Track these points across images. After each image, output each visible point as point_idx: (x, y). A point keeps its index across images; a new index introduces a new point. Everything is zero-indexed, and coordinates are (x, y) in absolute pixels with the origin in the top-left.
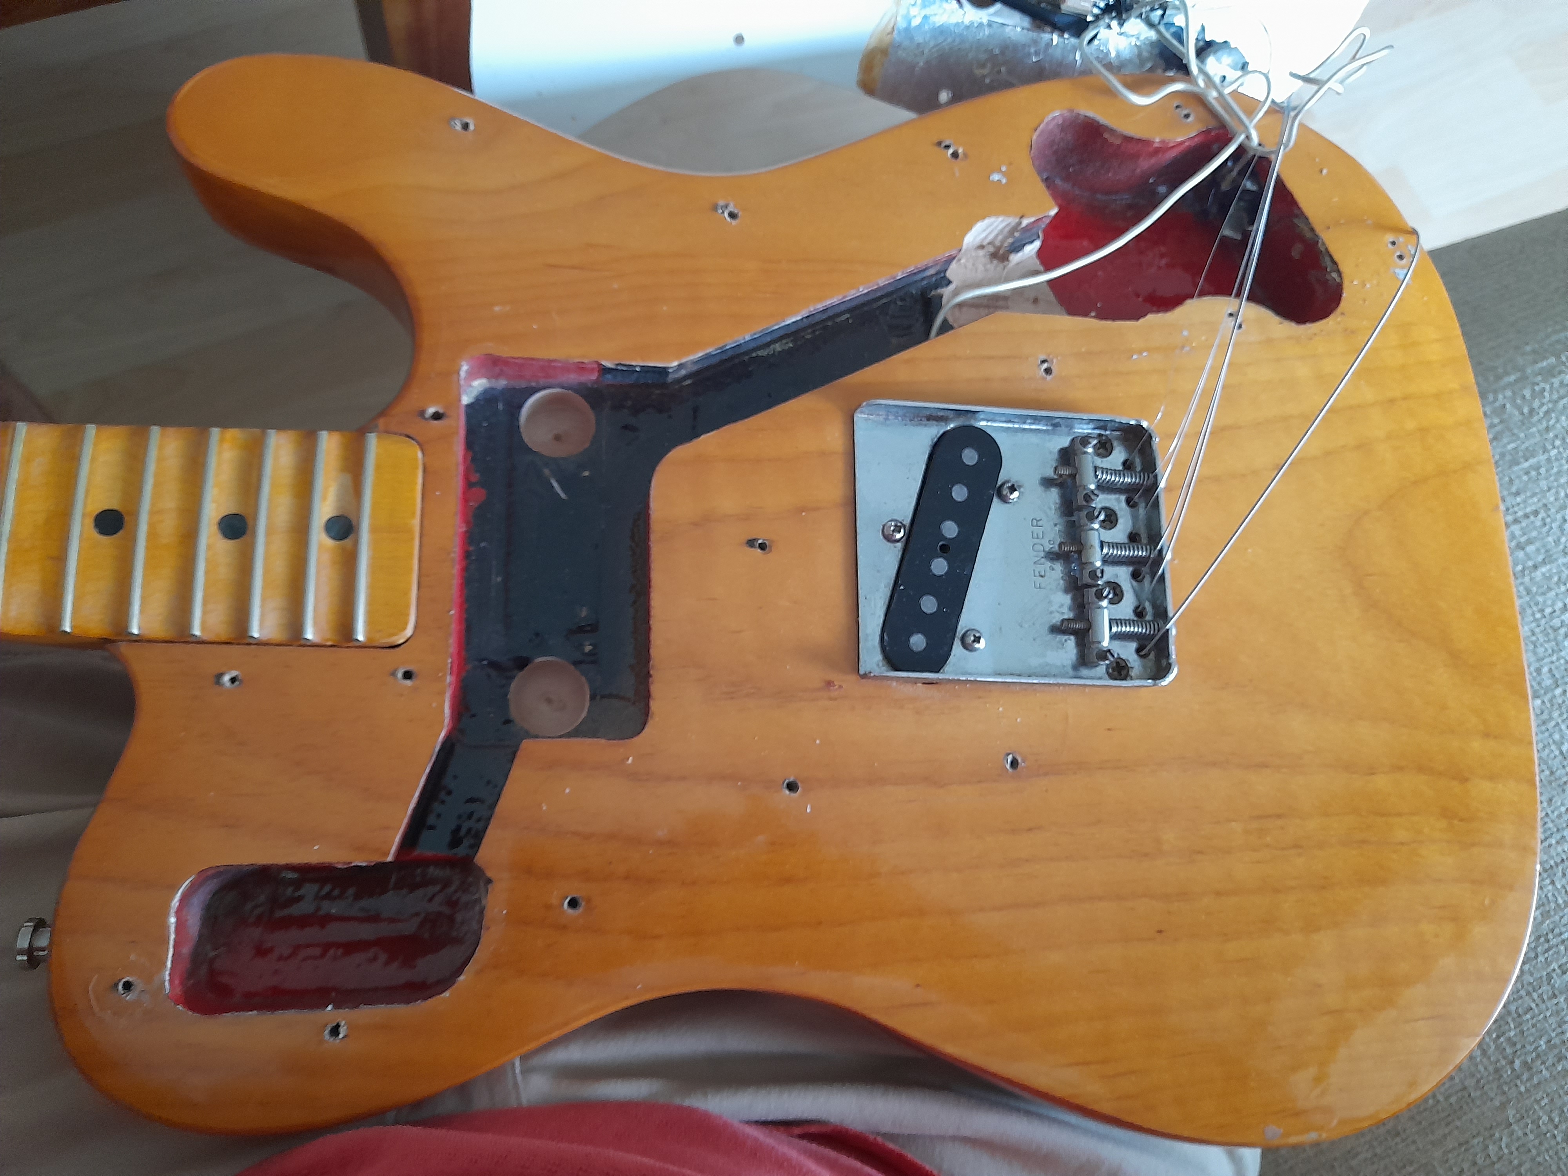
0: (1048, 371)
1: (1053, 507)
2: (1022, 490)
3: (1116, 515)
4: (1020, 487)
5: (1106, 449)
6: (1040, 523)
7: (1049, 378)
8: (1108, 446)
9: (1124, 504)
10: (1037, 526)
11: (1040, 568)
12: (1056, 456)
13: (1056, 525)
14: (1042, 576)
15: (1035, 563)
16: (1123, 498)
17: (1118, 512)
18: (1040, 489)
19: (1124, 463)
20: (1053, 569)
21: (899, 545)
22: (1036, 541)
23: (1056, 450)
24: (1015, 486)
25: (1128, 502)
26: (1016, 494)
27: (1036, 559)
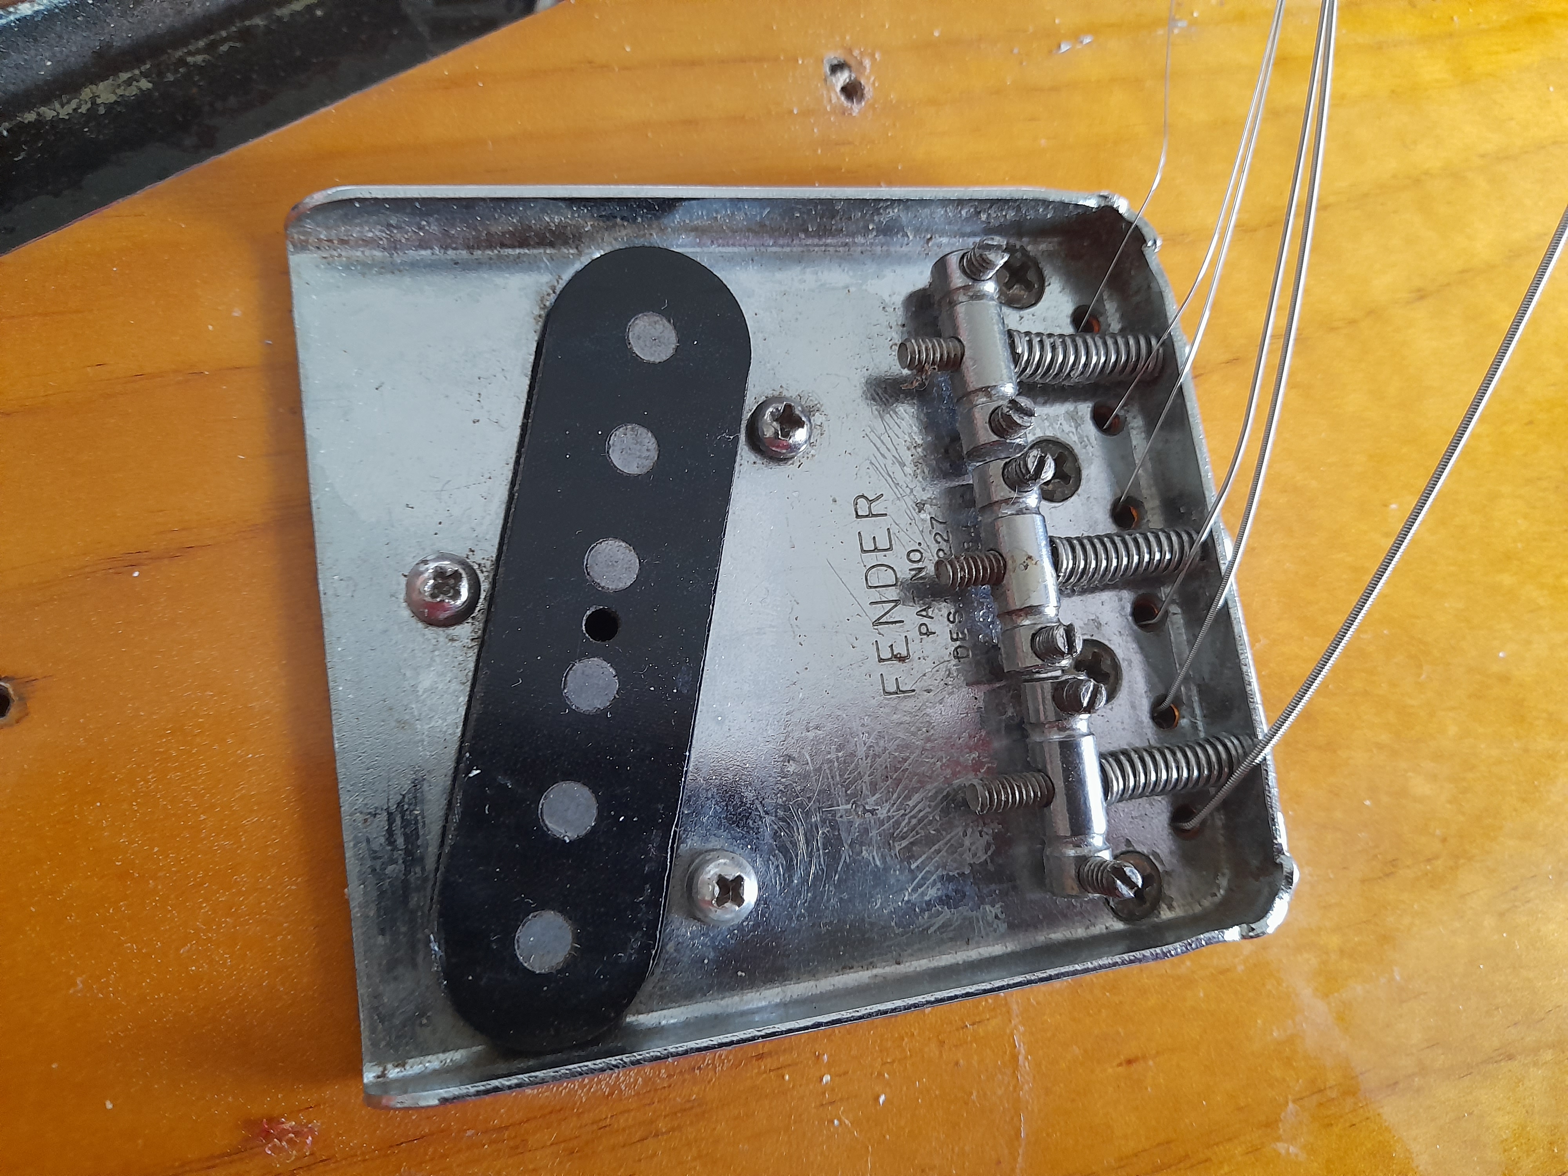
0: (852, 91)
1: (907, 457)
2: (817, 418)
3: (1075, 459)
4: (810, 411)
5: (1028, 286)
6: (876, 508)
7: (856, 108)
8: (1031, 276)
9: (1090, 429)
10: (871, 515)
11: (892, 637)
12: (897, 316)
13: (920, 506)
14: (902, 659)
15: (877, 623)
16: (1085, 409)
17: (1078, 449)
18: (867, 412)
19: (1077, 318)
20: (928, 633)
21: (465, 631)
22: (871, 559)
23: (899, 299)
24: (798, 411)
25: (1100, 419)
26: (800, 435)
27: (880, 610)
